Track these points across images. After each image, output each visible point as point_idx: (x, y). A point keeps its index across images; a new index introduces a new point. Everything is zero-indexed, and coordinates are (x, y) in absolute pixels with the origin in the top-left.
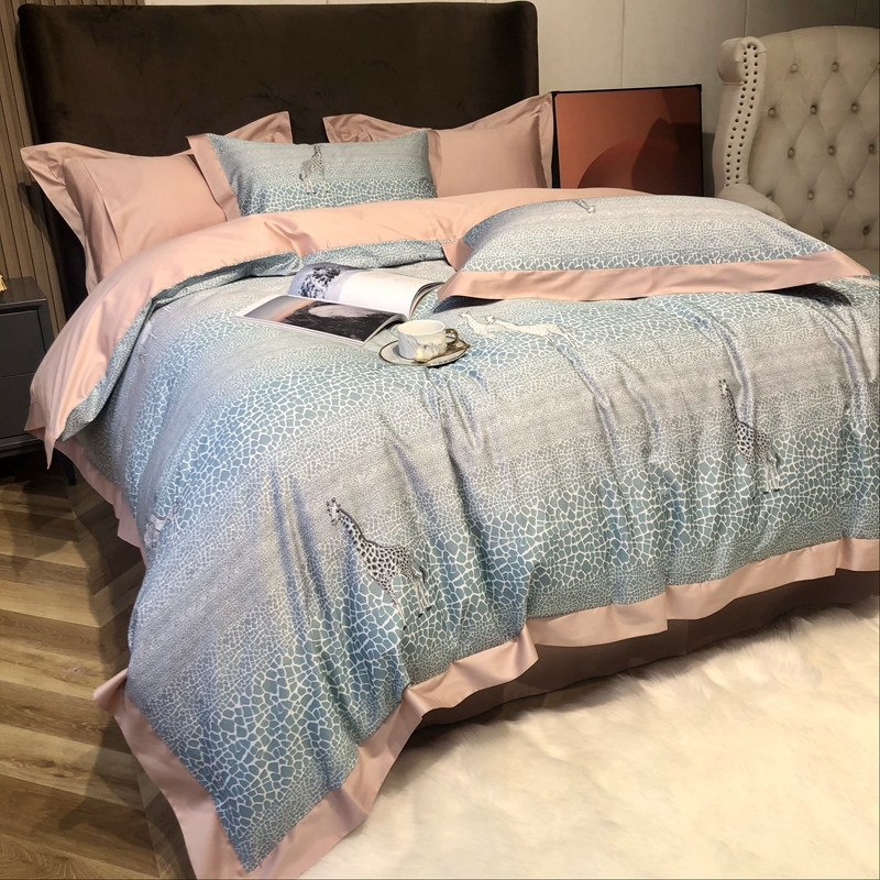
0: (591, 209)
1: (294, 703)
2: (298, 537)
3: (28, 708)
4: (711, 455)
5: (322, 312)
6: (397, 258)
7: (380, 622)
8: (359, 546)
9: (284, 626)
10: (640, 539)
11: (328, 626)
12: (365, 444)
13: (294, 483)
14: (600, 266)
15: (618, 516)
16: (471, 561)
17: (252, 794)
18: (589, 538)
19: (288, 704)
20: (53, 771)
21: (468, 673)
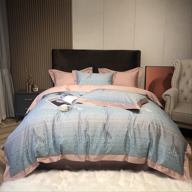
0: (103, 91)
2: (27, 132)
7: (34, 146)
8: (34, 135)
9: (22, 144)
10: (81, 145)
13: (29, 124)
14: (100, 100)
16: (52, 142)
18: (72, 143)
19: (20, 155)
21: (51, 159)
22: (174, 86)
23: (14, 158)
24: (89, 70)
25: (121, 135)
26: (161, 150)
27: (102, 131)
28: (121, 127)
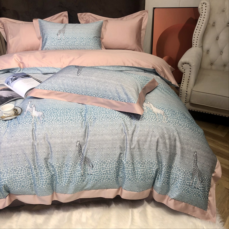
4: (68, 162)
10: (41, 182)
18: (24, 180)
22: (196, 45)
24: (63, 16)
25: (109, 161)
26: (176, 178)
27: (77, 157)
28: (108, 148)
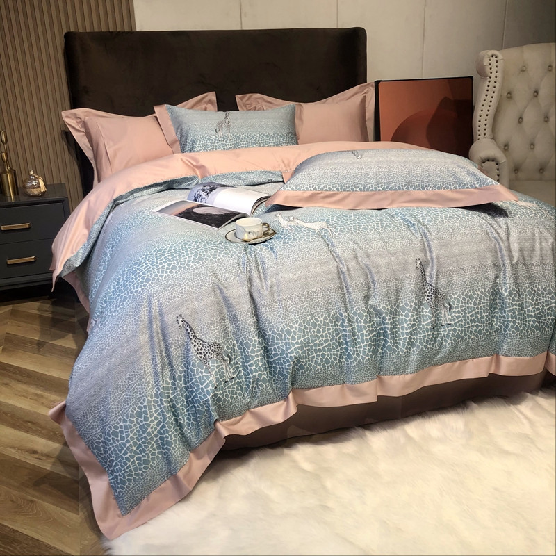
0: (360, 156)
1: (152, 424)
2: (160, 335)
3: (29, 422)
4: (408, 301)
5: (200, 211)
6: (255, 181)
7: (202, 383)
8: (193, 341)
9: (149, 382)
10: (361, 347)
11: (174, 384)
12: (201, 285)
13: (160, 304)
14: (361, 190)
15: (348, 333)
16: (259, 354)
17: (127, 472)
18: (329, 345)
19: (148, 425)
20: (37, 456)
21: (257, 416)
22: (485, 134)
23: (128, 442)
24: (205, 102)
25: (479, 293)
28: (474, 267)
